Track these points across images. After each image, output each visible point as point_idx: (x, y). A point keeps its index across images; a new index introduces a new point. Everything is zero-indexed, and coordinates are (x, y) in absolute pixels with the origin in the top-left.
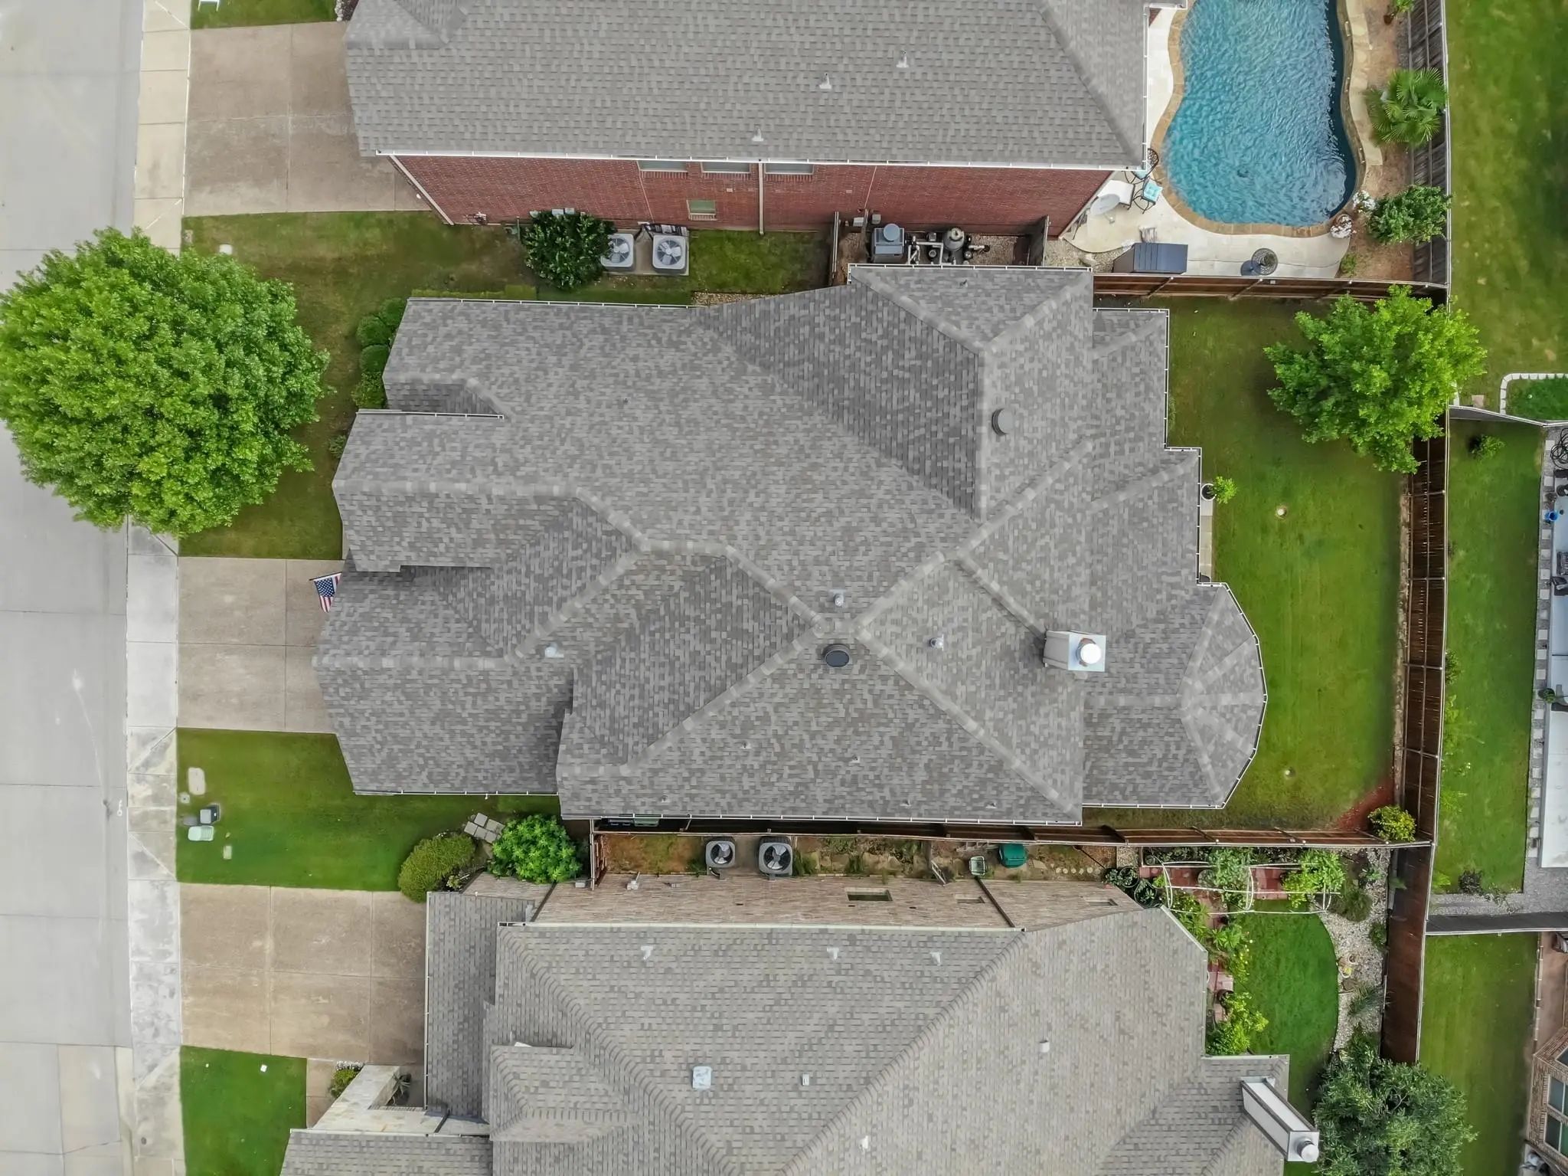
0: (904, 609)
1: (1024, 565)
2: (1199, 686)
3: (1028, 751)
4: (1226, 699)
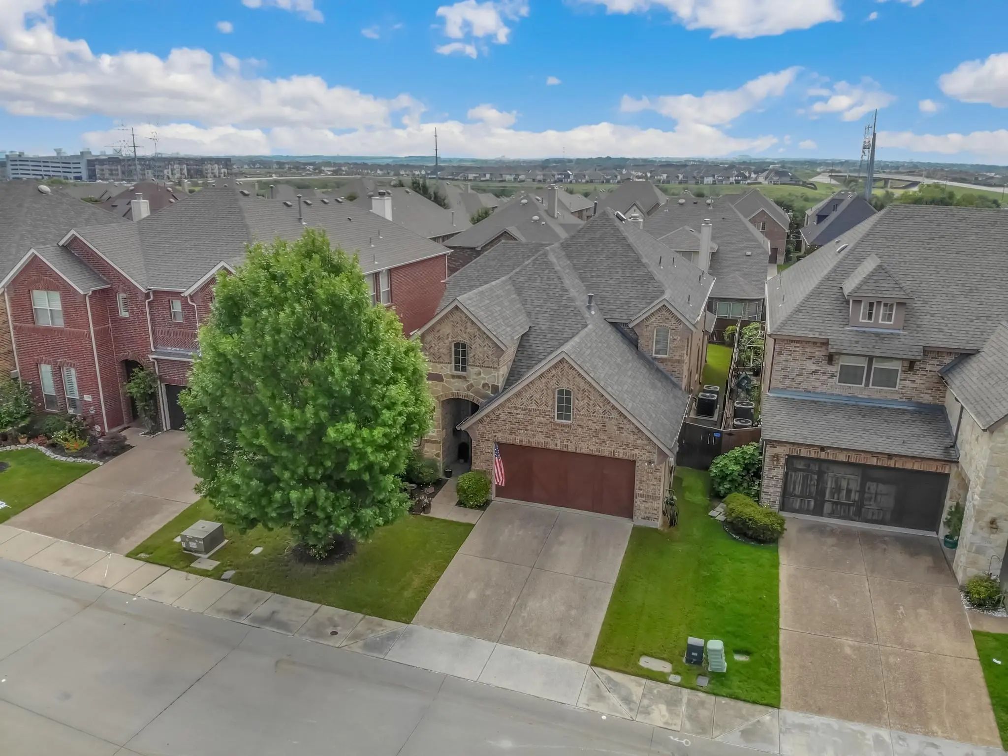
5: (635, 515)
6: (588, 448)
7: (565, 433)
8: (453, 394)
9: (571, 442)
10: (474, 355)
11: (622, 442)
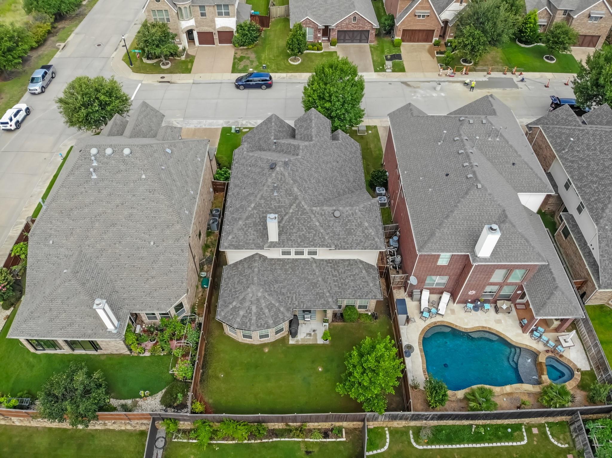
0: (284, 182)
1: (297, 222)
2: (260, 294)
3: (244, 227)
4: (254, 309)
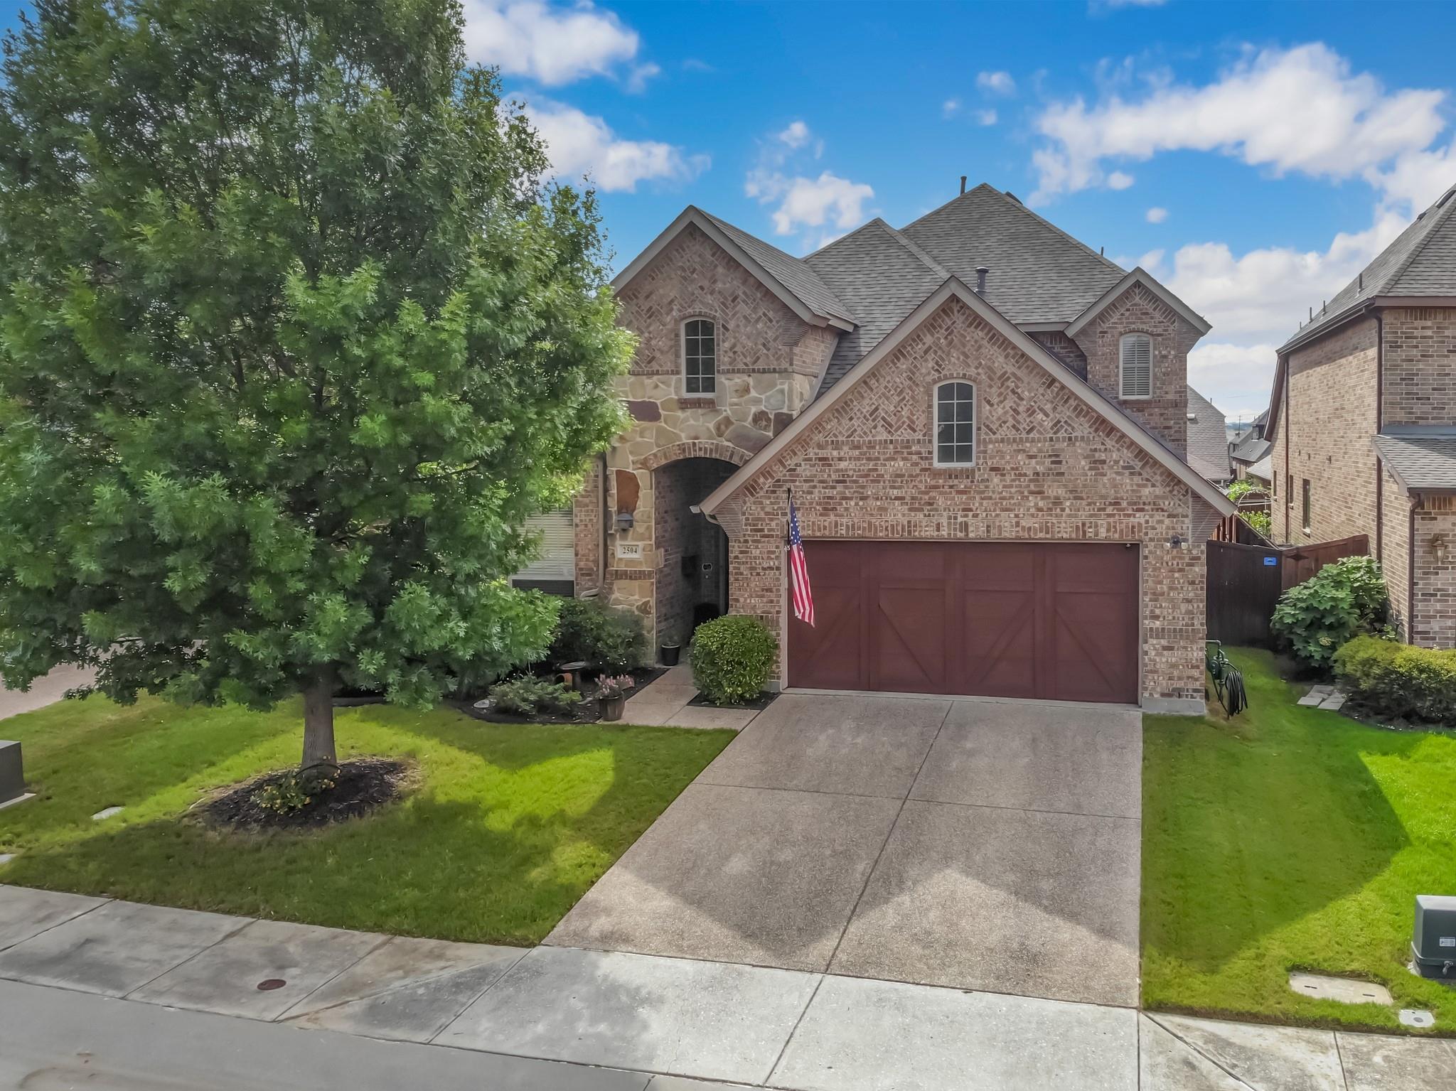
5: (1146, 689)
6: (1018, 524)
7: (959, 492)
8: (683, 448)
9: (975, 516)
10: (734, 346)
11: (1102, 497)
